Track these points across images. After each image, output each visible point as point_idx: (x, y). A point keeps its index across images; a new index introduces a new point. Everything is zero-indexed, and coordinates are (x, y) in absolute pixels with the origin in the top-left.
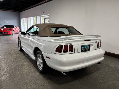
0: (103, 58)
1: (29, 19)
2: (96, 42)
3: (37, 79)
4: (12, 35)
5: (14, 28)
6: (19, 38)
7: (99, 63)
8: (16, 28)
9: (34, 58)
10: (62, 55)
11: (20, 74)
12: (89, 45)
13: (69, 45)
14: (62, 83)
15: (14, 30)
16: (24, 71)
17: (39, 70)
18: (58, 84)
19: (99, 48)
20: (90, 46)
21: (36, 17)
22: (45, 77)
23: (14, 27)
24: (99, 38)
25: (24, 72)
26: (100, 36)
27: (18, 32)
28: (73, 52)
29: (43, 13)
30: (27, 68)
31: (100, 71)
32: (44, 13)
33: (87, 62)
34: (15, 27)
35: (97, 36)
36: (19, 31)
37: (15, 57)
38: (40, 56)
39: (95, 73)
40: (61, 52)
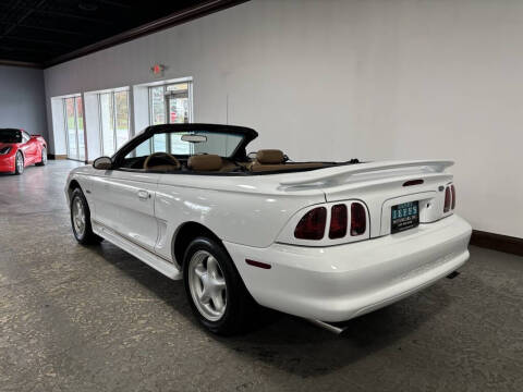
0: (466, 255)
1: (90, 97)
2: (441, 189)
3: (207, 364)
4: (17, 173)
5: (23, 142)
6: (74, 185)
7: (453, 275)
8: (33, 139)
9: (171, 271)
10: (322, 250)
11: (121, 347)
12: (416, 203)
13: (349, 205)
14: (323, 371)
15: (23, 149)
16: (136, 333)
17: (206, 323)
18: (304, 377)
19: (451, 211)
20: (420, 204)
21: (127, 88)
22: (238, 350)
23: (24, 135)
24: (448, 171)
25: (137, 338)
26: (450, 164)
27: (39, 161)
28: (366, 235)
29: (162, 70)
30: (144, 319)
31: (452, 307)
32: (166, 72)
33: (417, 273)
34: (26, 138)
35: (441, 166)
36: (45, 157)
37: (72, 275)
38: (211, 259)
39: (437, 317)
40: (319, 236)
